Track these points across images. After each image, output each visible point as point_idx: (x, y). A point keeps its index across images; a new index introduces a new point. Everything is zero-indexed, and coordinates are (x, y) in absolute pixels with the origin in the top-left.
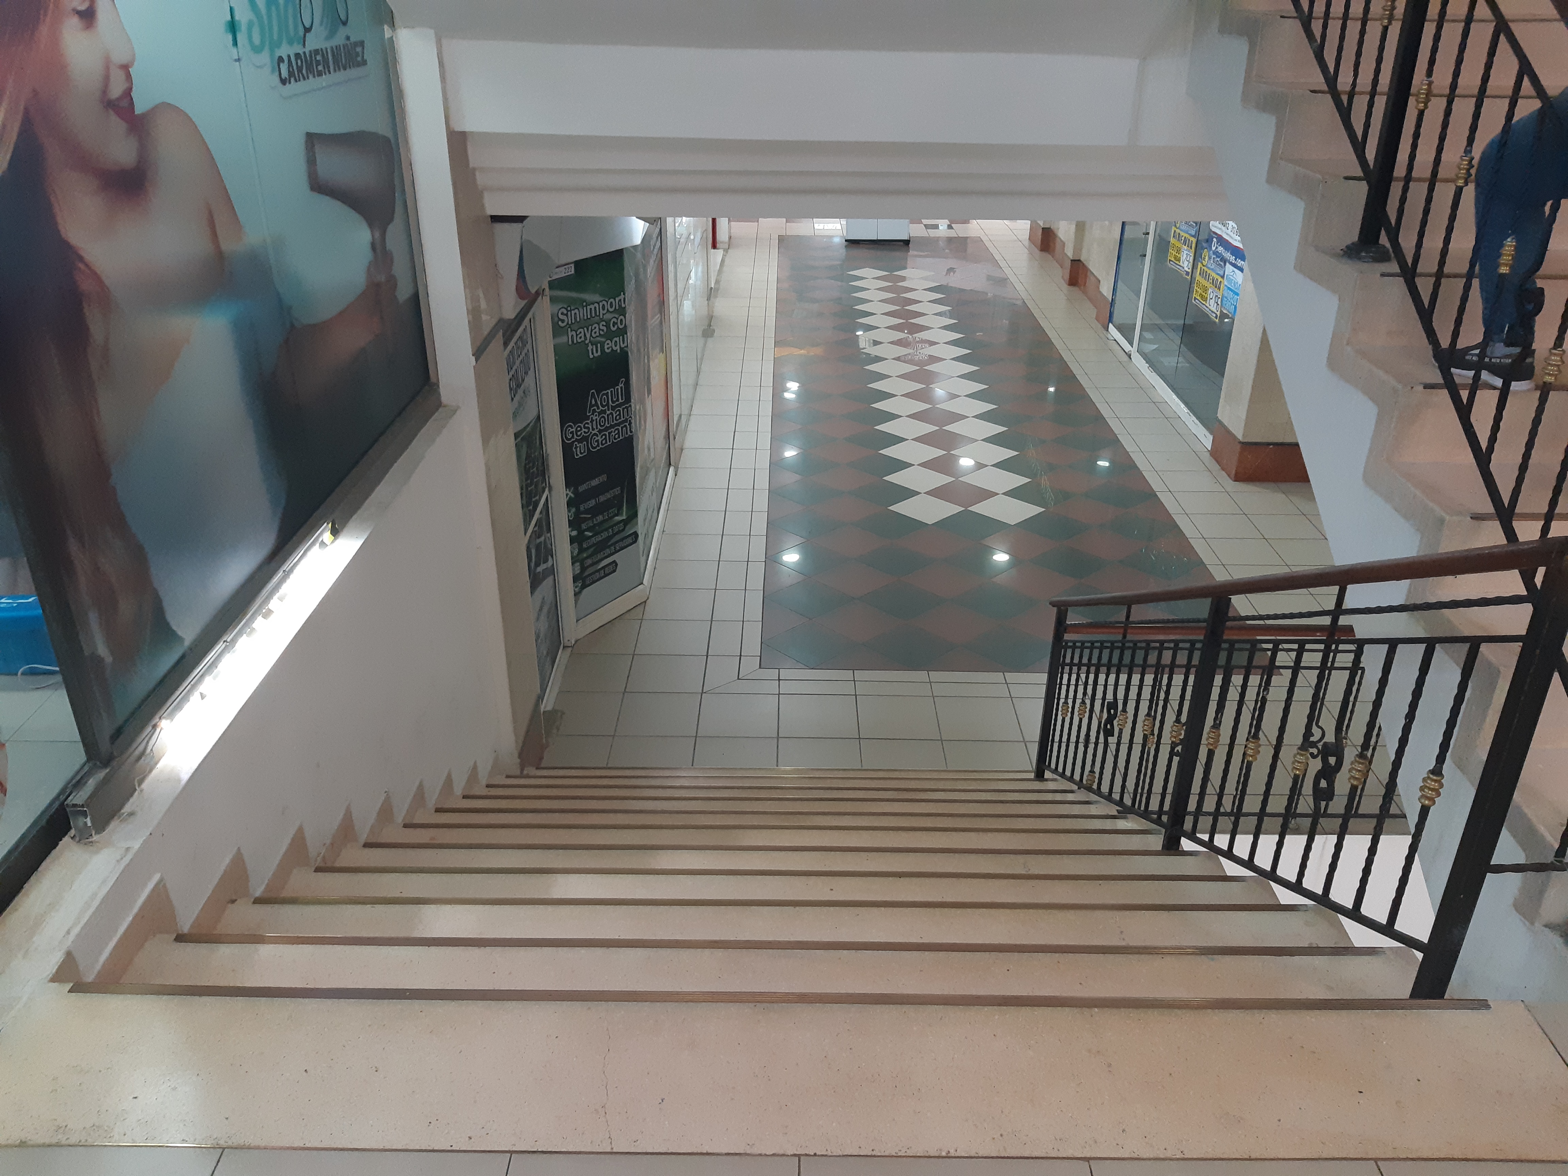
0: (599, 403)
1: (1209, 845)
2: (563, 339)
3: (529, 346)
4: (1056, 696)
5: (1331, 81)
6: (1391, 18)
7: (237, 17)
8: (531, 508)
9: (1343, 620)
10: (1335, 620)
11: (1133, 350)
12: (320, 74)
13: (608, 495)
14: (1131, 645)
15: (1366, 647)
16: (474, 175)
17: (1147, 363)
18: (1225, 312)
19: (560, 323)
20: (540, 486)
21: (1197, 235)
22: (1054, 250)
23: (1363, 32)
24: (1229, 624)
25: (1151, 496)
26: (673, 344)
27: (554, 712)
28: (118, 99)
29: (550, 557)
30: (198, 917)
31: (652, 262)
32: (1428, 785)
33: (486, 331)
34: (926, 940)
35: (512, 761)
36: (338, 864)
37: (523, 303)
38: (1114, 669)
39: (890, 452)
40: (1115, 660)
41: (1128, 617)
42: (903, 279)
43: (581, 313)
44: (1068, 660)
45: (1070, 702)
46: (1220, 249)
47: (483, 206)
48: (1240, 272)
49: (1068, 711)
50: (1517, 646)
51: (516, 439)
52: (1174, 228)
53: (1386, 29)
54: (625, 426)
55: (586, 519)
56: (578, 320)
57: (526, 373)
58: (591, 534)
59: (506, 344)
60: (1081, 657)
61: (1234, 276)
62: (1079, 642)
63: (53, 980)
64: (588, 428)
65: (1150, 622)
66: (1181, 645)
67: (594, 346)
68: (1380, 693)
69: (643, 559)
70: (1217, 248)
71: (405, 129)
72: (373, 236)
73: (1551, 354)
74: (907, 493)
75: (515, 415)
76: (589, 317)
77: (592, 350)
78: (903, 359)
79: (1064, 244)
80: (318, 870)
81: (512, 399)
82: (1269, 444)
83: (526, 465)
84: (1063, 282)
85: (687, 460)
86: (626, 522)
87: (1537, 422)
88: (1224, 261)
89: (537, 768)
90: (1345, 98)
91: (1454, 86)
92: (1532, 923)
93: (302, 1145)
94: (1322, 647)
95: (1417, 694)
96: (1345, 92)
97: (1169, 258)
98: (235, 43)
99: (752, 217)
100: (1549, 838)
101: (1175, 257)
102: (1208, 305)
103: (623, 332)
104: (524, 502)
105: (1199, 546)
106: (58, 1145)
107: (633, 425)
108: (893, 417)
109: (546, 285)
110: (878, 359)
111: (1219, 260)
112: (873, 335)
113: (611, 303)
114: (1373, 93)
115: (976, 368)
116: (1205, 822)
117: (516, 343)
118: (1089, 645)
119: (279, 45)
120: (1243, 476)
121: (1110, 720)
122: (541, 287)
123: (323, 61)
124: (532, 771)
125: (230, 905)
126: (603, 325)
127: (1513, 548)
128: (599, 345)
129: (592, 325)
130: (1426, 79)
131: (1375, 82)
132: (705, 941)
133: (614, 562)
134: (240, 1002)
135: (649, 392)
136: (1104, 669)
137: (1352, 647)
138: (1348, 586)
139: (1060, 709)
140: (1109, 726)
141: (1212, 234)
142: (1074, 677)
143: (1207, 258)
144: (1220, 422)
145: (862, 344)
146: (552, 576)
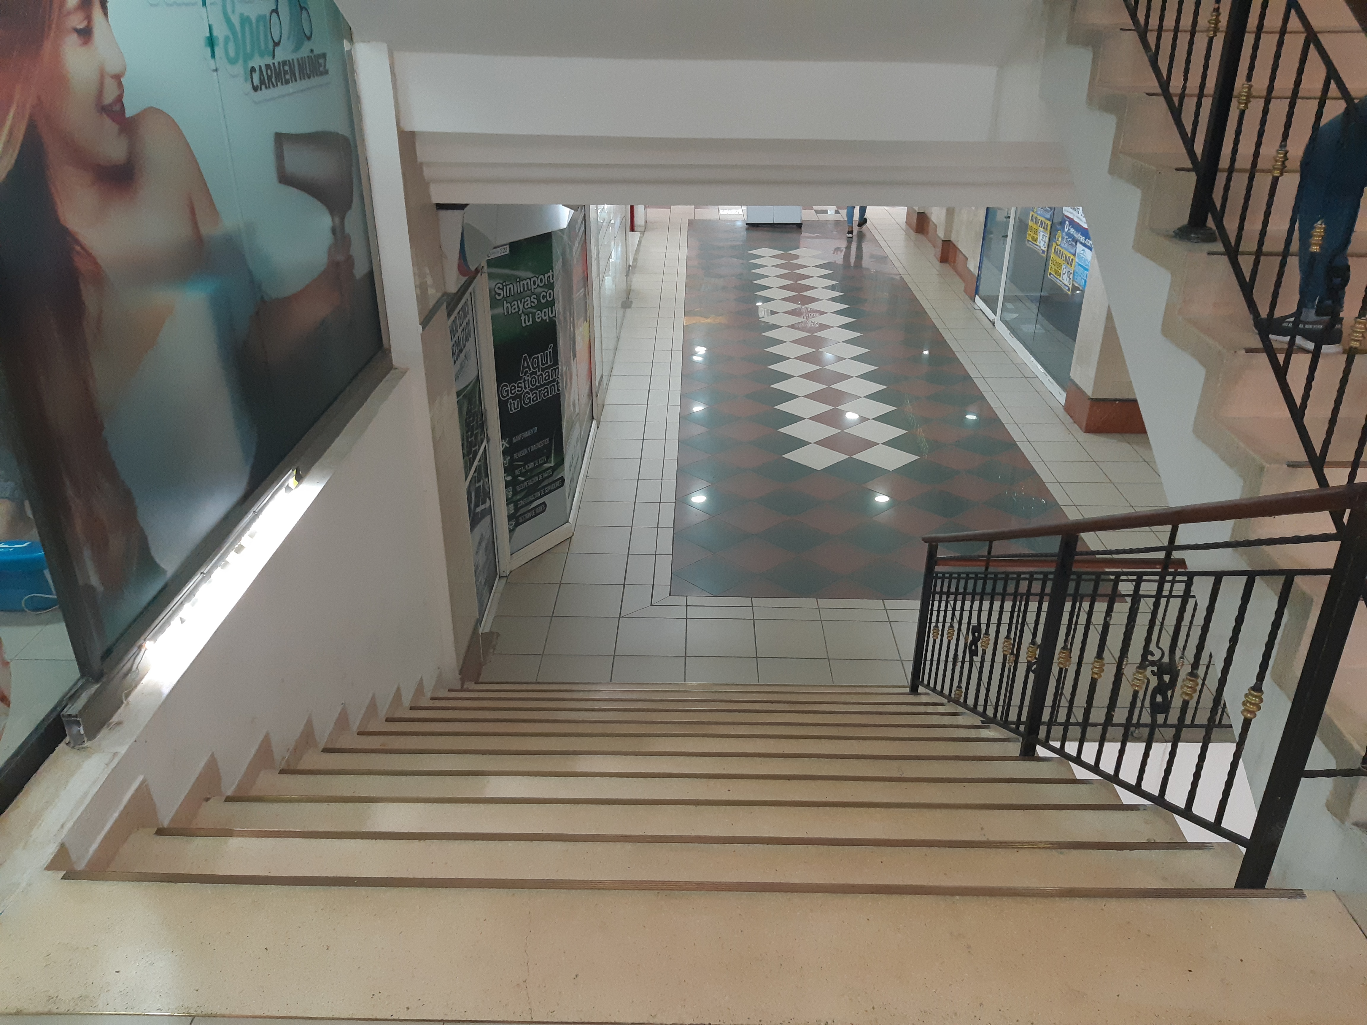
0: (530, 365)
1: (1060, 751)
2: (499, 311)
3: (470, 316)
4: (928, 621)
5: (1165, 85)
6: (1216, 30)
7: (215, 33)
8: (471, 456)
9: (1176, 555)
10: (1168, 555)
11: (996, 318)
12: (287, 82)
13: (539, 445)
14: (993, 576)
15: (1196, 579)
16: (422, 168)
17: (1009, 329)
18: (1076, 285)
19: (496, 296)
20: (479, 438)
21: (1052, 219)
22: (928, 233)
23: (1191, 43)
24: (1076, 557)
25: (1012, 445)
26: (596, 314)
27: (491, 633)
28: (110, 105)
29: (488, 499)
30: (177, 813)
31: (577, 244)
32: (1249, 700)
33: (432, 303)
34: (810, 836)
35: (453, 676)
36: (299, 767)
37: (464, 279)
38: (977, 597)
39: (785, 407)
40: (979, 589)
41: (989, 552)
42: (797, 257)
43: (515, 288)
44: (938, 589)
45: (940, 625)
46: (1072, 231)
47: (429, 197)
48: (1089, 251)
49: (939, 634)
50: (1327, 578)
51: (457, 398)
52: (1032, 213)
53: (1211, 41)
54: (554, 385)
55: (520, 466)
56: (513, 294)
57: (467, 340)
58: (523, 479)
59: (449, 315)
60: (949, 587)
61: (1085, 254)
62: (947, 573)
63: (48, 868)
64: (521, 387)
65: (1009, 556)
66: (1035, 576)
67: (526, 316)
68: (1208, 619)
69: (569, 501)
70: (1069, 230)
71: (361, 130)
72: (333, 221)
73: (1356, 322)
74: (800, 443)
75: (457, 378)
76: (522, 290)
77: (525, 319)
78: (796, 326)
79: (936, 226)
80: (282, 772)
81: (455, 362)
82: (1116, 400)
83: (466, 419)
84: (936, 260)
85: (607, 414)
86: (554, 469)
87: (1344, 382)
88: (1076, 241)
89: (476, 683)
90: (1176, 100)
91: (1271, 88)
92: (1342, 821)
93: (262, 1014)
94: (1157, 578)
95: (1240, 620)
96: (1176, 95)
97: (1027, 239)
98: (213, 55)
99: (666, 204)
100: (1356, 746)
101: (1033, 238)
102: (1061, 279)
103: (551, 304)
104: (465, 452)
105: (1054, 489)
106: (49, 1013)
107: (560, 384)
108: (788, 377)
109: (484, 264)
110: (775, 327)
111: (1070, 240)
112: (770, 306)
113: (541, 278)
114: (1201, 96)
115: (859, 334)
116: (1057, 731)
117: (459, 313)
118: (956, 575)
119: (251, 57)
120: (1092, 428)
121: (975, 641)
122: (480, 265)
123: (290, 71)
124: (472, 686)
125: (204, 803)
126: (534, 298)
127: (1325, 492)
128: (530, 315)
129: (524, 298)
130: (1246, 83)
131: (1202, 86)
132: (617, 836)
133: (544, 503)
134: (209, 889)
135: (575, 356)
136: (969, 597)
137: (1185, 578)
138: (1180, 526)
139: (932, 632)
140: (973, 648)
141: (1064, 217)
142: (943, 603)
143: (1060, 239)
144: (1072, 381)
145: (761, 314)
146: (489, 516)
